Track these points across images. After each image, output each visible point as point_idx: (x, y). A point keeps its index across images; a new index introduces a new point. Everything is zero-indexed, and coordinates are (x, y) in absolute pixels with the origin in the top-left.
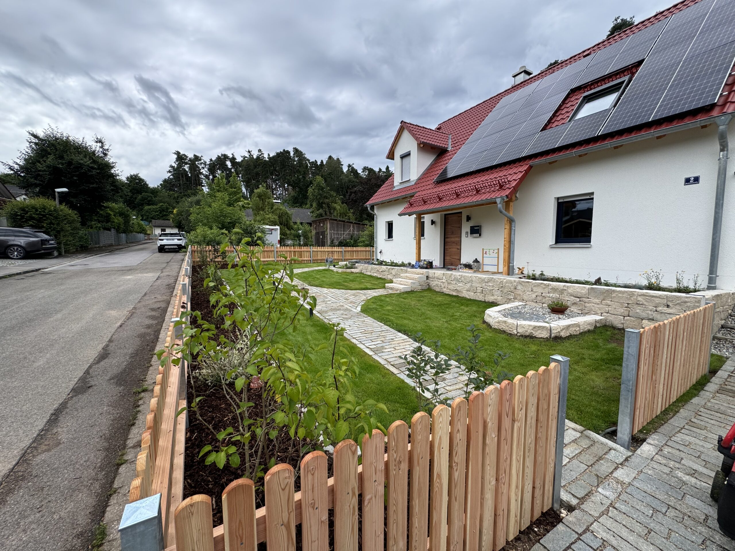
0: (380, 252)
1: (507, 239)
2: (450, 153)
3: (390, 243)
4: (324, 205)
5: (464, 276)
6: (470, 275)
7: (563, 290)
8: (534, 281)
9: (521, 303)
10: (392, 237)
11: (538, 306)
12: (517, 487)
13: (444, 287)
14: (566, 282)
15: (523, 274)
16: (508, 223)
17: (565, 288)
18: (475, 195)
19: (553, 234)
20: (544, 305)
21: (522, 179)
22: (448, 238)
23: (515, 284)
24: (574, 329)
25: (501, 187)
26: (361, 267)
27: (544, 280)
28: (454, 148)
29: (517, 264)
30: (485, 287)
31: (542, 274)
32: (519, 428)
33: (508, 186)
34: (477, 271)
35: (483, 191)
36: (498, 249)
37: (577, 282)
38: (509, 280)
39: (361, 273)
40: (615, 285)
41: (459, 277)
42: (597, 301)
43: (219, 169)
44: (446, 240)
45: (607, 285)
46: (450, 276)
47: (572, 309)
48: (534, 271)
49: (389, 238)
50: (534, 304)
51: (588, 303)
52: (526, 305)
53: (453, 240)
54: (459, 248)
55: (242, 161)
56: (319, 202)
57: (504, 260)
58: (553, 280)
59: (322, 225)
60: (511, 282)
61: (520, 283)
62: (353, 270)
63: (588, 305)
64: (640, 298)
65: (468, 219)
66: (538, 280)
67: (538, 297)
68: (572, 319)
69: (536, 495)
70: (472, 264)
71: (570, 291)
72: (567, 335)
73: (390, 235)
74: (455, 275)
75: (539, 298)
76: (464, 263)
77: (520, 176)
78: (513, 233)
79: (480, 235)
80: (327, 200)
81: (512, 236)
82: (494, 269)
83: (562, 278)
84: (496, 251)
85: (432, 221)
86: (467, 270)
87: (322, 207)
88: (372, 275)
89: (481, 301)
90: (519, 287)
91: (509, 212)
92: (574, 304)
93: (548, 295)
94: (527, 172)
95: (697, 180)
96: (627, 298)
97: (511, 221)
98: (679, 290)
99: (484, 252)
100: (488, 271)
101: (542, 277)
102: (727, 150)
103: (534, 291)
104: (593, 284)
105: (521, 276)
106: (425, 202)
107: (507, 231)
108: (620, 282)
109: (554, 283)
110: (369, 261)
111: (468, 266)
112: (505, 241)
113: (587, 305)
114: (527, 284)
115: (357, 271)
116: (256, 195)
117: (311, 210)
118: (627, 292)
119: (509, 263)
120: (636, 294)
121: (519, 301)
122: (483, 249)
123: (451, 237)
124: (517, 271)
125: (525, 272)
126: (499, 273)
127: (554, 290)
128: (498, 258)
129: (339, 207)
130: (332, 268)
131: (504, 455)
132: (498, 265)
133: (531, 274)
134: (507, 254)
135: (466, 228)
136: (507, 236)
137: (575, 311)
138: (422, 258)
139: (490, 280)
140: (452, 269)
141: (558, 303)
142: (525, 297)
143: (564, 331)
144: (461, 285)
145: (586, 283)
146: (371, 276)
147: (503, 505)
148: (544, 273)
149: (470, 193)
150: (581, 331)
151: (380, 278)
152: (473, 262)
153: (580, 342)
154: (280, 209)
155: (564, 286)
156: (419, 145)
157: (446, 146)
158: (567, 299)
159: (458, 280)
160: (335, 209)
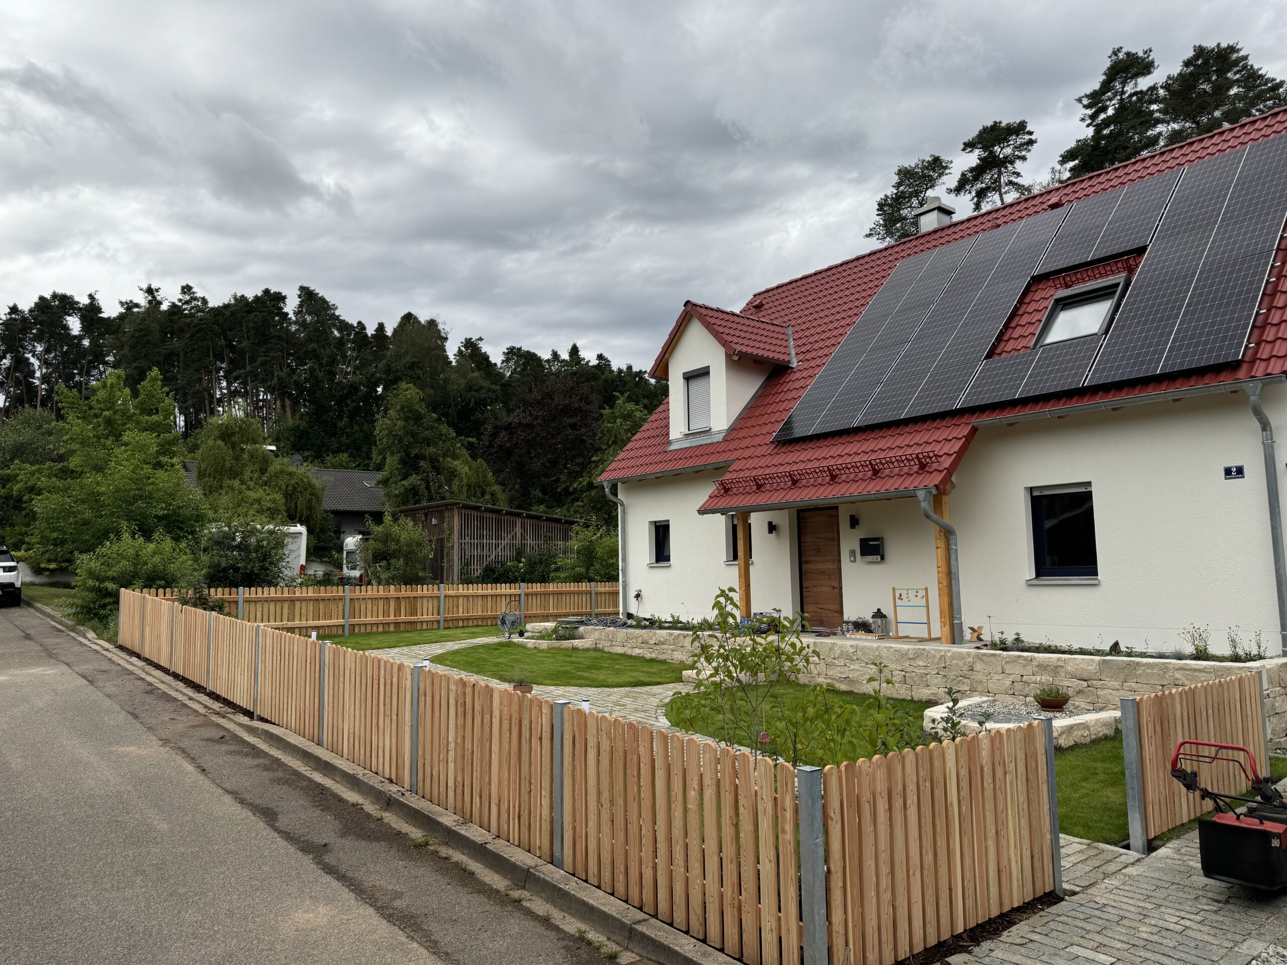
0: (638, 596)
1: (944, 569)
2: (798, 375)
3: (661, 574)
4: (422, 463)
5: (863, 648)
6: (875, 645)
7: (1057, 667)
8: (1005, 653)
9: (985, 699)
10: (668, 559)
11: (1018, 702)
12: (1016, 847)
13: (819, 674)
14: (1064, 652)
15: (981, 640)
16: (943, 537)
17: (1060, 663)
18: (870, 478)
19: (1029, 559)
20: (1028, 699)
21: (961, 453)
22: (807, 562)
23: (970, 660)
24: (1080, 733)
25: (922, 466)
26: (596, 635)
27: (1023, 650)
28: (806, 365)
29: (969, 619)
30: (909, 669)
31: (1018, 640)
32: (1011, 782)
33: (935, 466)
34: (885, 635)
35: (887, 471)
36: (926, 589)
37: (1082, 652)
38: (957, 653)
39: (596, 649)
40: (1143, 655)
41: (852, 650)
42: (1116, 684)
43: (39, 338)
44: (804, 567)
45: (1129, 655)
46: (830, 649)
47: (1077, 703)
48: (1002, 633)
49: (658, 560)
50: (1009, 699)
51: (1102, 689)
52: (994, 701)
53: (820, 566)
54: (836, 585)
55: (121, 317)
56: (408, 455)
57: (941, 612)
58: (1038, 649)
59: (434, 521)
60: (961, 657)
61: (979, 658)
62: (576, 643)
63: (1102, 693)
64: (1178, 675)
65: (854, 522)
66: (1012, 650)
67: (1015, 684)
68: (1076, 717)
69: (1035, 866)
70: (871, 621)
71: (1069, 668)
72: (1071, 744)
73: (662, 553)
74: (841, 647)
75: (1018, 686)
76: (853, 618)
77: (957, 446)
78: (953, 556)
79: (883, 558)
80: (432, 449)
81: (953, 562)
82: (922, 632)
83: (1056, 647)
84: (922, 593)
85: (770, 524)
86: (861, 635)
87: (417, 469)
88: (629, 652)
89: (903, 700)
90: (978, 666)
91: (942, 516)
92: (1080, 692)
93: (1033, 678)
94: (969, 438)
95: (1240, 471)
96: (1159, 675)
97: (948, 534)
98: (1236, 658)
99: (897, 596)
100: (907, 637)
101: (1019, 645)
102: (1271, 430)
103: (1007, 672)
104: (1107, 655)
105: (979, 644)
106: (759, 487)
107: (941, 553)
108: (1150, 650)
109: (1041, 655)
110: (611, 620)
111: (862, 626)
112: (938, 573)
113: (1100, 693)
114: (992, 659)
115: (587, 645)
116: (216, 433)
117: (380, 476)
118: (1157, 664)
119: (952, 617)
120: (1171, 667)
121: (981, 694)
122: (894, 589)
123: (816, 562)
124: (968, 635)
125: (986, 637)
126: (931, 640)
127: (1043, 667)
128: (928, 607)
129: (467, 469)
130: (516, 639)
131: (1000, 806)
132: (928, 623)
133: (997, 639)
134: (946, 600)
135: (849, 542)
136: (942, 563)
137: (1083, 705)
138: (755, 609)
139: (918, 655)
140: (828, 635)
141: (1051, 691)
142: (992, 686)
143: (1064, 736)
144: (856, 667)
145: (1098, 652)
146: (624, 656)
147: (1004, 862)
148: (1022, 637)
149: (861, 475)
150: (1093, 737)
151: (652, 660)
152: (873, 617)
153: (1090, 753)
154: (291, 474)
155: (1059, 659)
156: (728, 356)
157: (786, 358)
158: (1067, 684)
159: (849, 658)
160: (453, 474)
